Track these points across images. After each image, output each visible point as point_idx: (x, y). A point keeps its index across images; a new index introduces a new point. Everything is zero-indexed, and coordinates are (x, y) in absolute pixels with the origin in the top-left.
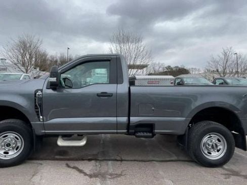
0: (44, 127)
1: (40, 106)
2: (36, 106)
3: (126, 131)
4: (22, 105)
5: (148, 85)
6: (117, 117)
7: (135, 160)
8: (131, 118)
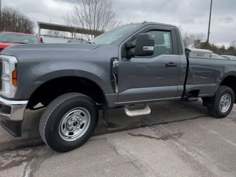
0: (118, 98)
1: (116, 76)
2: (112, 76)
3: (181, 97)
4: (98, 75)
5: (197, 57)
6: (177, 85)
7: (175, 121)
8: (186, 86)
